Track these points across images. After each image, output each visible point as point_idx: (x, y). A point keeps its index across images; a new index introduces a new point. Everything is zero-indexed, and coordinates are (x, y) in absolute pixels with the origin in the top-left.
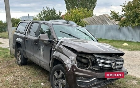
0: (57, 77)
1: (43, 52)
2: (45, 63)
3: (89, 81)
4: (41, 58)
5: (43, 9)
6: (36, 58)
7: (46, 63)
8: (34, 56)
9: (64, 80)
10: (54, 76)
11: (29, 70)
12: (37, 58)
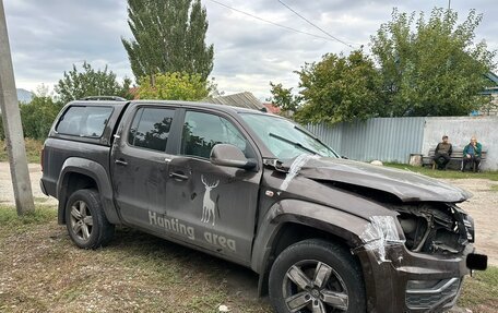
0: (303, 284)
1: (217, 202)
2: (227, 237)
3: (438, 290)
4: (204, 222)
5: (73, 71)
6: (180, 222)
7: (232, 238)
8: (169, 219)
9: (342, 290)
10: (285, 282)
11: (136, 263)
12: (187, 224)
